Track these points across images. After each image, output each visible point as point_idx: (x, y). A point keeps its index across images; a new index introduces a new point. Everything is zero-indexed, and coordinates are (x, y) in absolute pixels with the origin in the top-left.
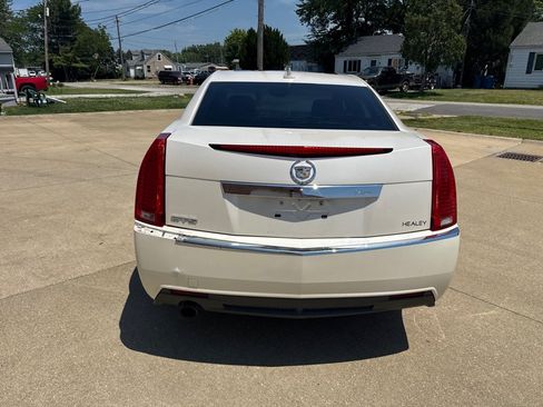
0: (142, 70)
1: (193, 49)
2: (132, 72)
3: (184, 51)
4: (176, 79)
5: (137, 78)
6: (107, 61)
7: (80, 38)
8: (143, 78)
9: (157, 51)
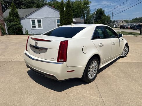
0: (117, 25)
1: (136, 19)
2: (114, 26)
3: (133, 20)
4: (124, 28)
5: (115, 27)
6: (109, 23)
7: (103, 18)
8: (117, 27)
9: (123, 20)
